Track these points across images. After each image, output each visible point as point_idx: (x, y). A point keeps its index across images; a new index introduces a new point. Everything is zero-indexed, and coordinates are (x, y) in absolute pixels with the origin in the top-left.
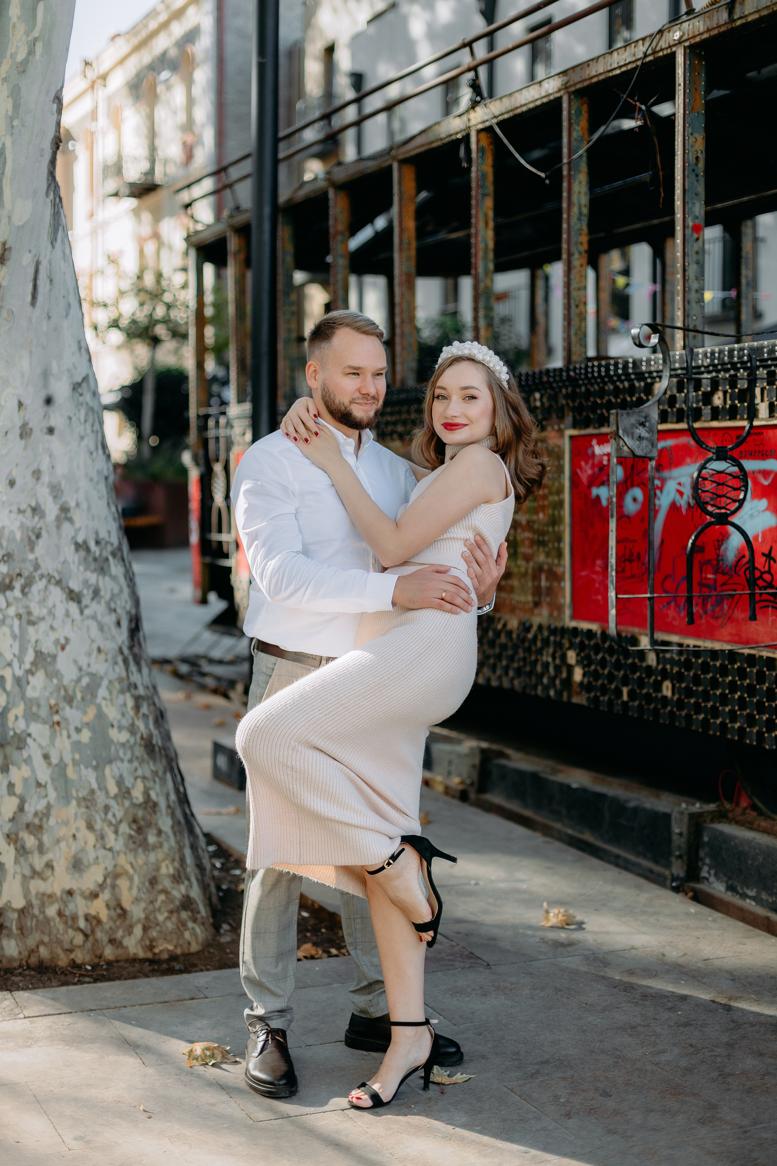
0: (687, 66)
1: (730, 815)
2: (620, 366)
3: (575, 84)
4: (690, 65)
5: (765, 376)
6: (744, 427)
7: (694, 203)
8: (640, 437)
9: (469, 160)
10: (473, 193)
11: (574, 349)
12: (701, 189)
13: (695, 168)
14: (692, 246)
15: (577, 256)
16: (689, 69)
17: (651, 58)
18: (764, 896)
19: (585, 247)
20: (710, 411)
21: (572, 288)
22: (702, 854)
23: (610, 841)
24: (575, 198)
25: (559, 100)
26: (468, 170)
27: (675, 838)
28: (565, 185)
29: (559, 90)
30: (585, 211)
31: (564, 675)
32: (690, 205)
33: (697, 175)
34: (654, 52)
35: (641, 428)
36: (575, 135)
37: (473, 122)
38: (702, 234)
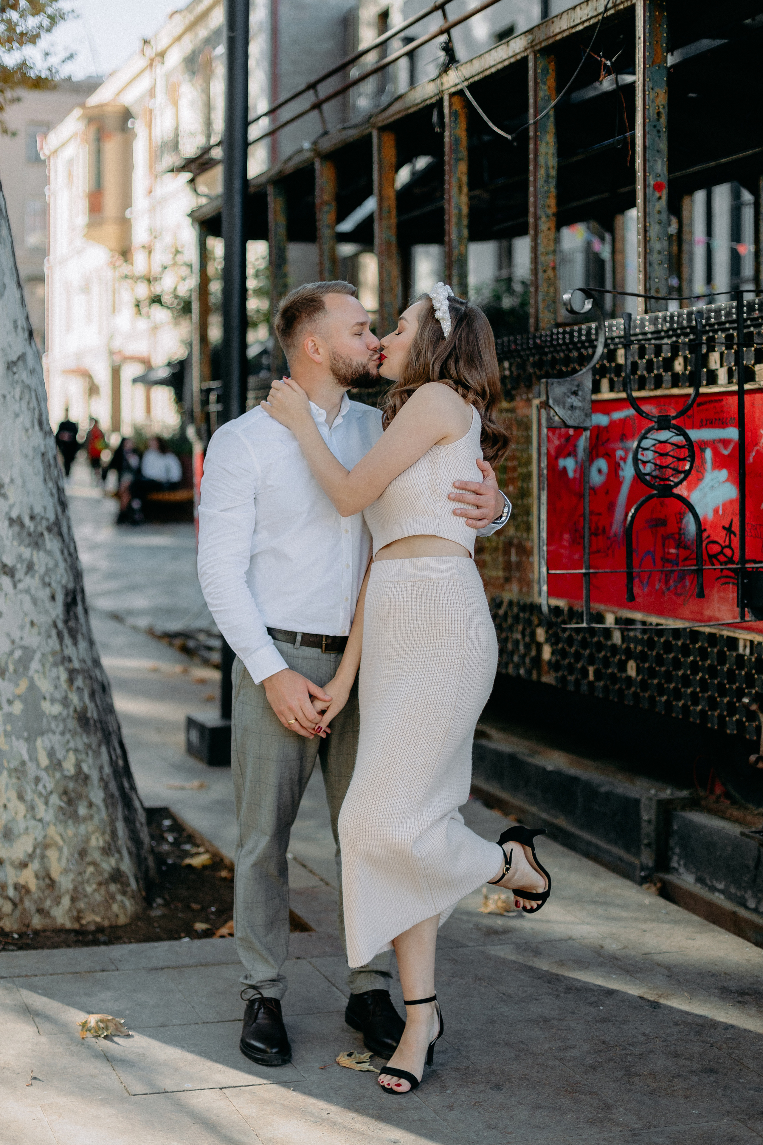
0: (647, 18)
1: (703, 803)
2: (584, 332)
3: (540, 43)
4: (650, 16)
5: (724, 340)
6: (689, 395)
7: (655, 161)
8: (572, 406)
9: (442, 125)
10: (446, 158)
11: (541, 315)
12: (663, 145)
13: (657, 124)
14: (654, 206)
15: (544, 219)
16: (651, 21)
17: (612, 12)
18: (733, 890)
19: (554, 209)
20: (670, 378)
21: (539, 253)
22: (672, 843)
23: (582, 827)
24: (541, 160)
25: (525, 59)
26: (442, 135)
27: (644, 825)
28: (531, 146)
29: (526, 49)
30: (553, 172)
31: (534, 653)
32: (651, 163)
33: (659, 132)
34: (615, 6)
35: (573, 397)
36: (541, 94)
37: (445, 86)
38: (665, 193)
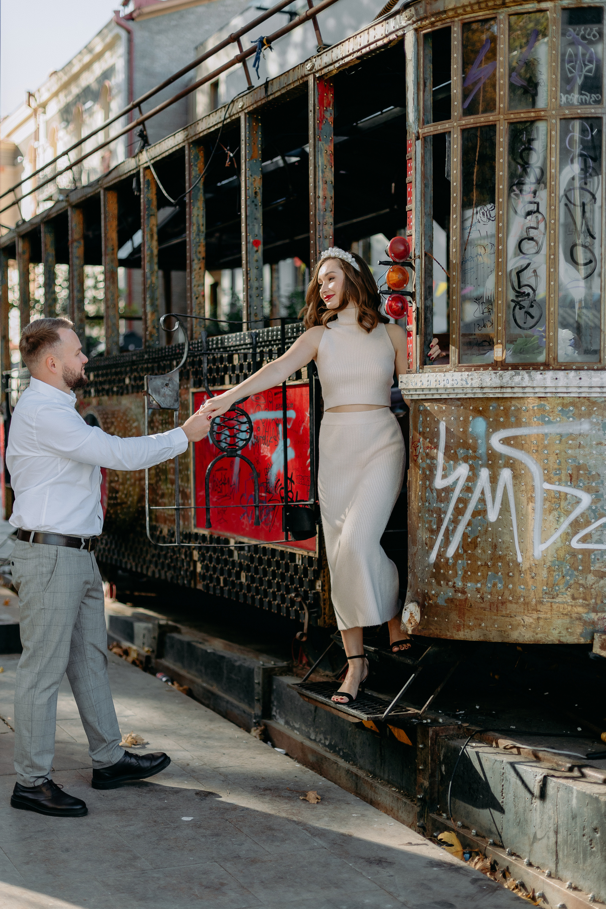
0: (247, 127)
1: (294, 670)
2: (215, 342)
3: (192, 137)
4: (249, 126)
7: (254, 225)
8: (165, 394)
9: (139, 190)
10: (142, 214)
11: (194, 329)
12: (259, 215)
13: (255, 200)
14: (253, 258)
15: (196, 261)
16: (250, 129)
17: (229, 120)
19: (203, 254)
21: (193, 285)
22: (273, 698)
24: (194, 220)
25: (183, 149)
26: (139, 197)
27: (256, 686)
28: (187, 209)
29: (184, 142)
30: (203, 229)
31: (192, 568)
32: (251, 227)
33: (256, 205)
34: (230, 117)
35: (165, 388)
36: (193, 173)
37: (141, 163)
38: (261, 248)
